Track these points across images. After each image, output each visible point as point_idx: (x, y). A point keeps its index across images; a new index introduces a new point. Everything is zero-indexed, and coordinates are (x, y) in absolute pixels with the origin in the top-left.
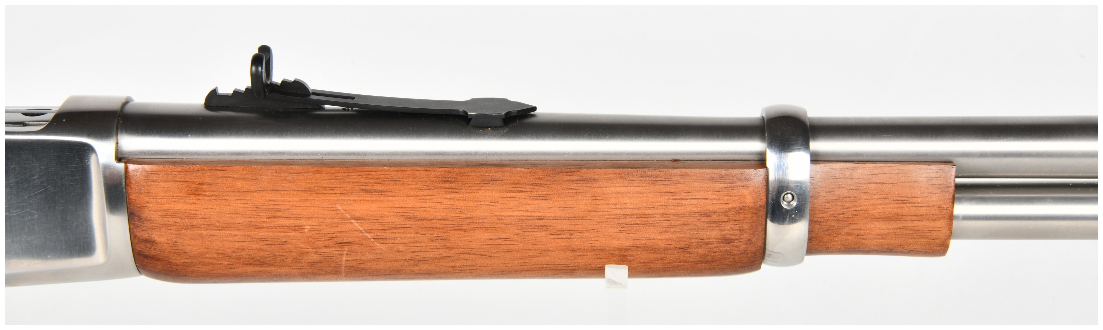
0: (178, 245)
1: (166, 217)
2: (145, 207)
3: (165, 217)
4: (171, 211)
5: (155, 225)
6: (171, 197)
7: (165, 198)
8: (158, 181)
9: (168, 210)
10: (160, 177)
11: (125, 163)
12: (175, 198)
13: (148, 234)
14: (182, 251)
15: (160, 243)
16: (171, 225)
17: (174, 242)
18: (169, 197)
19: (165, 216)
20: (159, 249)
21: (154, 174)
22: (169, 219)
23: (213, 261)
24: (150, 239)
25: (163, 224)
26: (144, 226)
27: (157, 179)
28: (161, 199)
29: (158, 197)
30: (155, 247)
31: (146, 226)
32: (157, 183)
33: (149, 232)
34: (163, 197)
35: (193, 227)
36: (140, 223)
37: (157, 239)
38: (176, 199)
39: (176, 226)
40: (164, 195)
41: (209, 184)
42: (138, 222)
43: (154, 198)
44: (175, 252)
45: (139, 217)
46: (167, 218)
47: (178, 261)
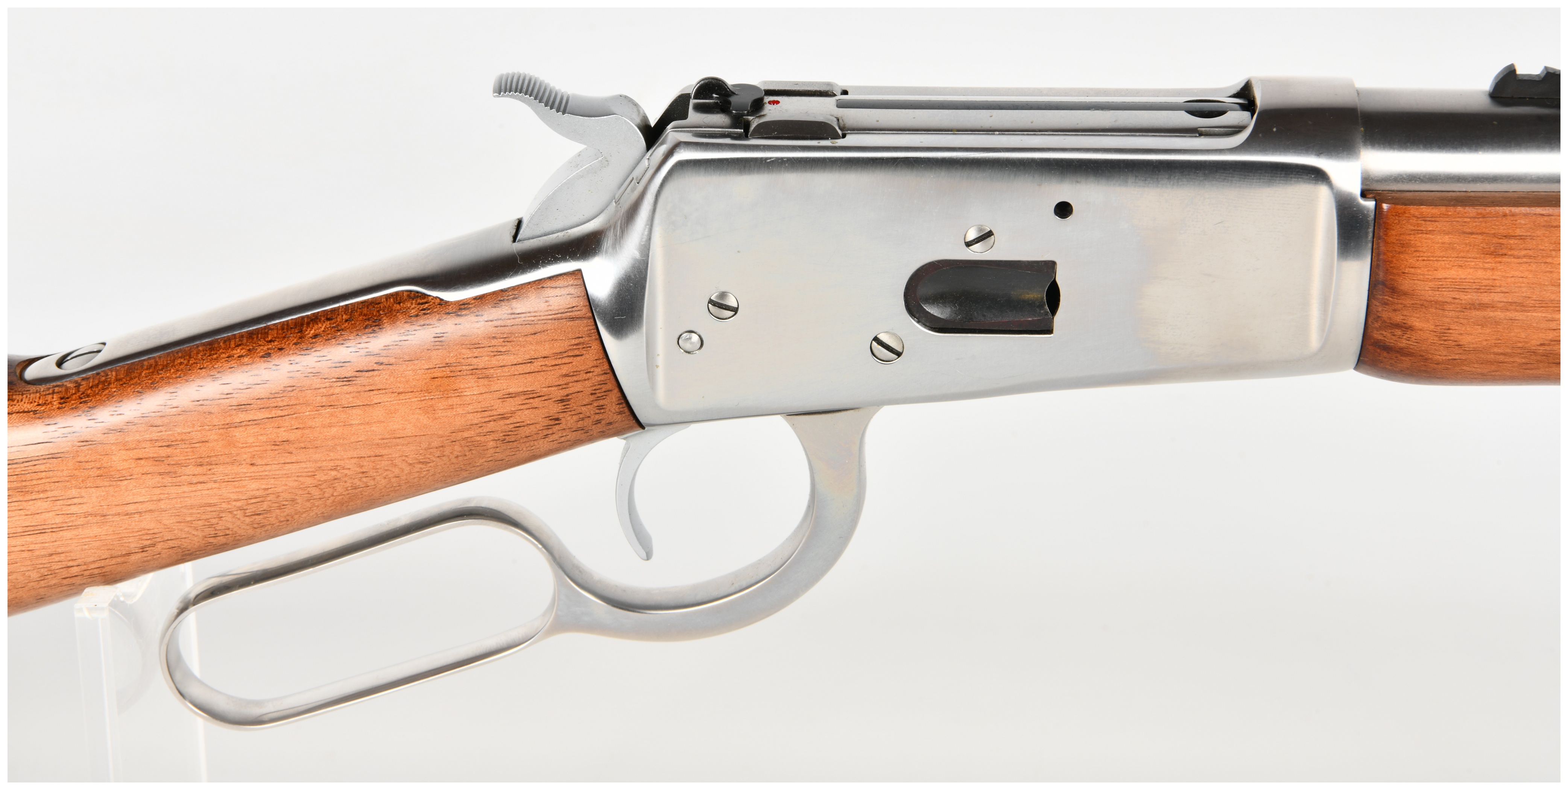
0: (1450, 333)
1: (1440, 289)
2: (1407, 273)
3: (1438, 291)
4: (1450, 280)
5: (1418, 302)
6: (1454, 259)
7: (1443, 261)
8: (1435, 232)
9: (1445, 279)
10: (1439, 226)
11: (1376, 201)
12: (1461, 259)
13: (1403, 315)
14: (1454, 343)
15: (1421, 330)
16: (1446, 302)
17: (1445, 329)
18: (1450, 259)
19: (1438, 288)
20: (1416, 339)
21: (1429, 221)
22: (1445, 293)
23: (1501, 358)
24: (1405, 323)
25: (1433, 301)
26: (1398, 304)
27: (1434, 229)
28: (1436, 262)
29: (1432, 258)
30: (1408, 336)
31: (1401, 304)
32: (1432, 235)
33: (1405, 313)
34: (1440, 259)
35: (1483, 306)
36: (1392, 298)
37: (1417, 324)
38: (1461, 261)
39: (1454, 304)
40: (1441, 254)
41: (1521, 238)
42: (1389, 297)
43: (1424, 260)
44: (1442, 344)
45: (1393, 290)
46: (1441, 291)
47: (1441, 358)
